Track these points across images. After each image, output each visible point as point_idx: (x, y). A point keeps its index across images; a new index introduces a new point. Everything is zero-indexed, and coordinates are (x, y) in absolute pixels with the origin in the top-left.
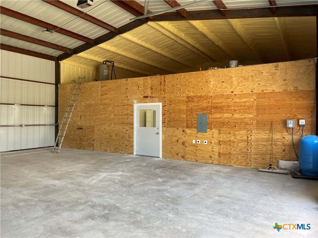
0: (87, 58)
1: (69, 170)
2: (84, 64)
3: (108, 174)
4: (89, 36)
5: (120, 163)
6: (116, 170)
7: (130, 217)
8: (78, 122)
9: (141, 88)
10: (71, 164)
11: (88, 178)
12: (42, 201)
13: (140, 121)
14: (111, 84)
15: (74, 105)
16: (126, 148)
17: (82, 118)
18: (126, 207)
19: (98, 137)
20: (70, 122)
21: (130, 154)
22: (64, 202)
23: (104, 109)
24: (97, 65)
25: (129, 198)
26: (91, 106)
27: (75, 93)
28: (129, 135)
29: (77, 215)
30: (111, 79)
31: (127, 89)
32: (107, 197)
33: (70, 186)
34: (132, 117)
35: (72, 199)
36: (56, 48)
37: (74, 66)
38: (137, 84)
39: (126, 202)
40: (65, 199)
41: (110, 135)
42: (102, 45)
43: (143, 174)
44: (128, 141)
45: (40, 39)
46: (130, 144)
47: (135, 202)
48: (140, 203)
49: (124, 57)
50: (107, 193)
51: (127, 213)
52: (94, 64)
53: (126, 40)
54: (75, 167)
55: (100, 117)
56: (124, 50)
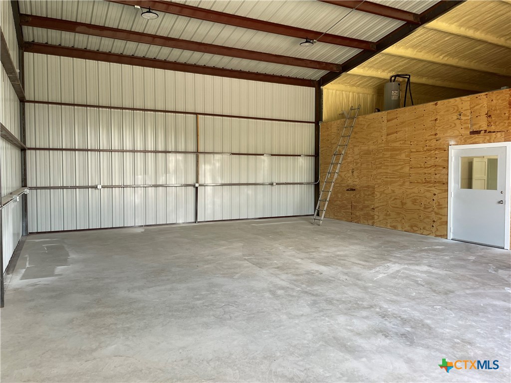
0: (364, 75)
1: (338, 253)
2: (358, 86)
3: (402, 267)
4: (368, 38)
5: (422, 251)
6: (417, 262)
7: (453, 347)
8: (349, 179)
9: (465, 115)
10: (340, 243)
11: (370, 268)
12: (306, 292)
13: (462, 179)
14: (406, 113)
15: (343, 153)
16: (433, 226)
17: (355, 174)
18: (444, 328)
19: (381, 204)
20: (336, 179)
21: (441, 236)
22: (337, 300)
23: (392, 157)
24: (379, 85)
25: (449, 315)
26: (370, 154)
27: (344, 134)
28: (439, 202)
29: (359, 324)
30: (405, 106)
31: (436, 120)
32: (407, 304)
33: (343, 277)
34: (444, 170)
35: (348, 297)
36: (318, 66)
37: (342, 91)
38: (457, 110)
39: (444, 320)
40: (338, 296)
41: (401, 202)
42: (391, 50)
43: (472, 275)
44: (437, 214)
45: (297, 57)
46: (441, 219)
47: (460, 322)
48: (471, 326)
49: (429, 65)
50: (405, 297)
51: (447, 339)
52: (375, 85)
53: (434, 32)
54: (347, 249)
55: (385, 171)
56: (430, 51)
